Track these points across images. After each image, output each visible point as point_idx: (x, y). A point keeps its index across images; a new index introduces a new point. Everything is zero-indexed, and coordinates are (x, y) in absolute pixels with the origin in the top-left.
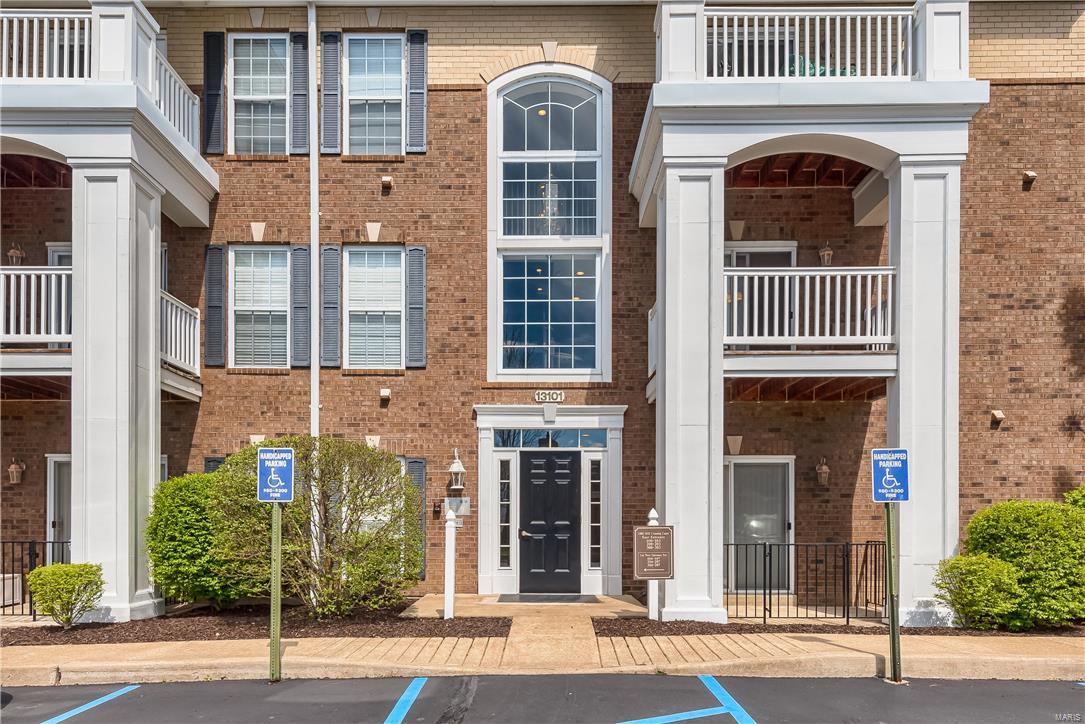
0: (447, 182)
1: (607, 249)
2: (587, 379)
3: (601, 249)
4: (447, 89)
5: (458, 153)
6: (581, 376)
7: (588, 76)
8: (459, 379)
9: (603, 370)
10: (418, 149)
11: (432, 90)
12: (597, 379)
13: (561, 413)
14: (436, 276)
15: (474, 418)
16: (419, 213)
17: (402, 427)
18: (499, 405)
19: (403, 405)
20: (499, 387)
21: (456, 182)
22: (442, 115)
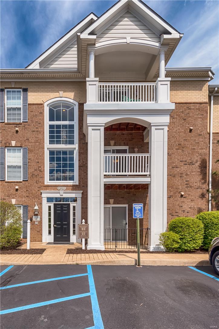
0: (33, 130)
1: (77, 148)
2: (72, 184)
3: (75, 148)
4: (33, 104)
5: (37, 122)
6: (70, 183)
7: (72, 101)
8: (37, 183)
9: (76, 182)
10: (26, 121)
11: (29, 104)
12: (74, 184)
13: (65, 193)
14: (31, 156)
15: (41, 194)
16: (26, 138)
17: (21, 197)
18: (48, 191)
19: (22, 191)
20: (48, 186)
21: (36, 130)
22: (32, 112)
